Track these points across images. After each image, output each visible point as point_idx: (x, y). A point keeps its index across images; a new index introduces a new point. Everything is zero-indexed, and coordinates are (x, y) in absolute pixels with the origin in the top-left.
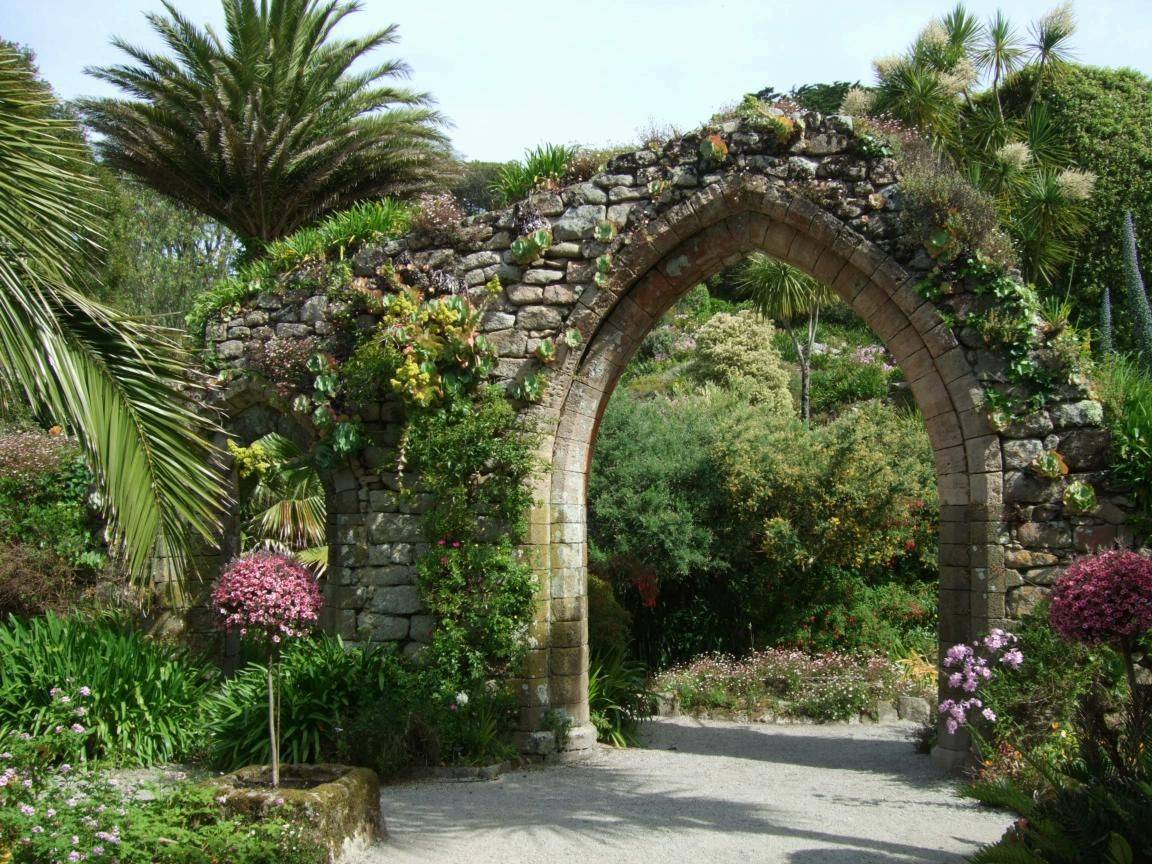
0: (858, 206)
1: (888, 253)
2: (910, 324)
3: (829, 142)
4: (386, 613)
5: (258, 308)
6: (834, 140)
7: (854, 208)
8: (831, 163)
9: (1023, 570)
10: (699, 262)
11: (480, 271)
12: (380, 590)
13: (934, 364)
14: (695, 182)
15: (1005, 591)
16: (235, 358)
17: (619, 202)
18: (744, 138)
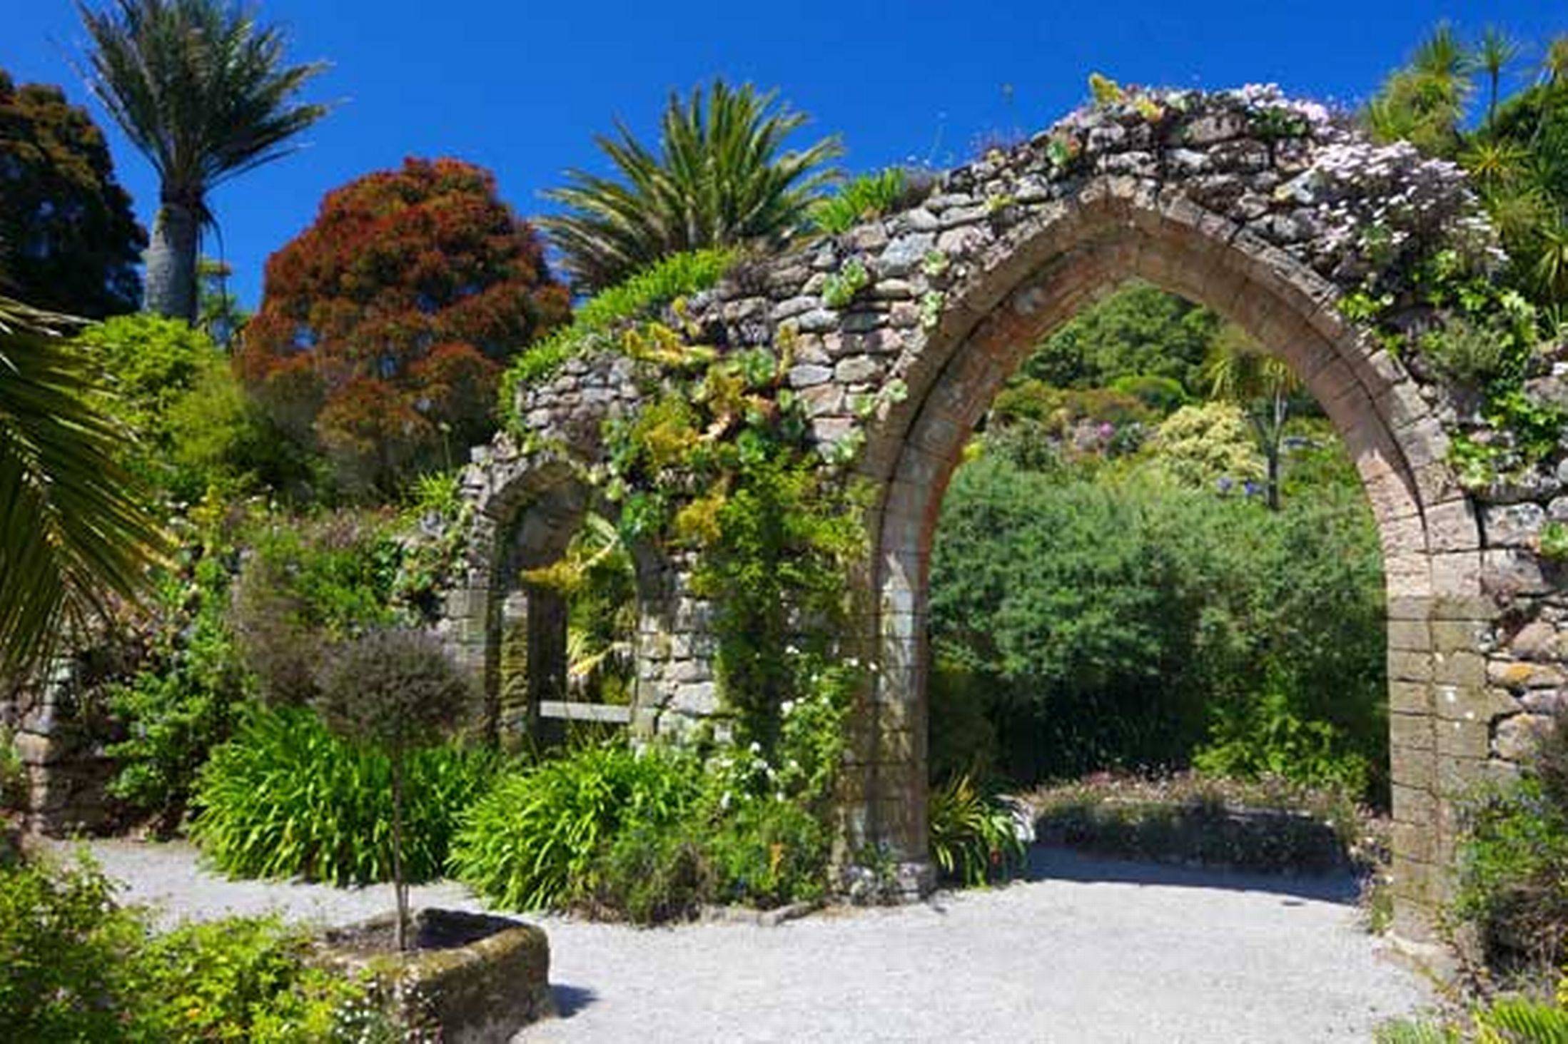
0: (1259, 202)
1: (1303, 260)
2: (1338, 356)
3: (1218, 126)
4: (688, 714)
5: (565, 373)
6: (1225, 123)
7: (1253, 206)
8: (1222, 151)
9: (1516, 692)
10: (1058, 294)
11: (793, 319)
12: (681, 688)
13: (1373, 405)
14: (1044, 193)
15: (1488, 719)
16: (541, 427)
17: (951, 227)
18: (1106, 133)
